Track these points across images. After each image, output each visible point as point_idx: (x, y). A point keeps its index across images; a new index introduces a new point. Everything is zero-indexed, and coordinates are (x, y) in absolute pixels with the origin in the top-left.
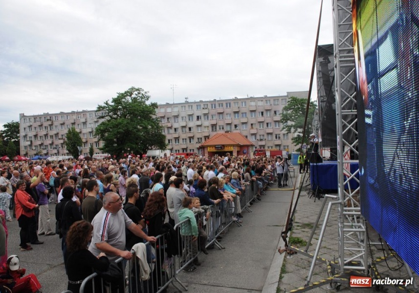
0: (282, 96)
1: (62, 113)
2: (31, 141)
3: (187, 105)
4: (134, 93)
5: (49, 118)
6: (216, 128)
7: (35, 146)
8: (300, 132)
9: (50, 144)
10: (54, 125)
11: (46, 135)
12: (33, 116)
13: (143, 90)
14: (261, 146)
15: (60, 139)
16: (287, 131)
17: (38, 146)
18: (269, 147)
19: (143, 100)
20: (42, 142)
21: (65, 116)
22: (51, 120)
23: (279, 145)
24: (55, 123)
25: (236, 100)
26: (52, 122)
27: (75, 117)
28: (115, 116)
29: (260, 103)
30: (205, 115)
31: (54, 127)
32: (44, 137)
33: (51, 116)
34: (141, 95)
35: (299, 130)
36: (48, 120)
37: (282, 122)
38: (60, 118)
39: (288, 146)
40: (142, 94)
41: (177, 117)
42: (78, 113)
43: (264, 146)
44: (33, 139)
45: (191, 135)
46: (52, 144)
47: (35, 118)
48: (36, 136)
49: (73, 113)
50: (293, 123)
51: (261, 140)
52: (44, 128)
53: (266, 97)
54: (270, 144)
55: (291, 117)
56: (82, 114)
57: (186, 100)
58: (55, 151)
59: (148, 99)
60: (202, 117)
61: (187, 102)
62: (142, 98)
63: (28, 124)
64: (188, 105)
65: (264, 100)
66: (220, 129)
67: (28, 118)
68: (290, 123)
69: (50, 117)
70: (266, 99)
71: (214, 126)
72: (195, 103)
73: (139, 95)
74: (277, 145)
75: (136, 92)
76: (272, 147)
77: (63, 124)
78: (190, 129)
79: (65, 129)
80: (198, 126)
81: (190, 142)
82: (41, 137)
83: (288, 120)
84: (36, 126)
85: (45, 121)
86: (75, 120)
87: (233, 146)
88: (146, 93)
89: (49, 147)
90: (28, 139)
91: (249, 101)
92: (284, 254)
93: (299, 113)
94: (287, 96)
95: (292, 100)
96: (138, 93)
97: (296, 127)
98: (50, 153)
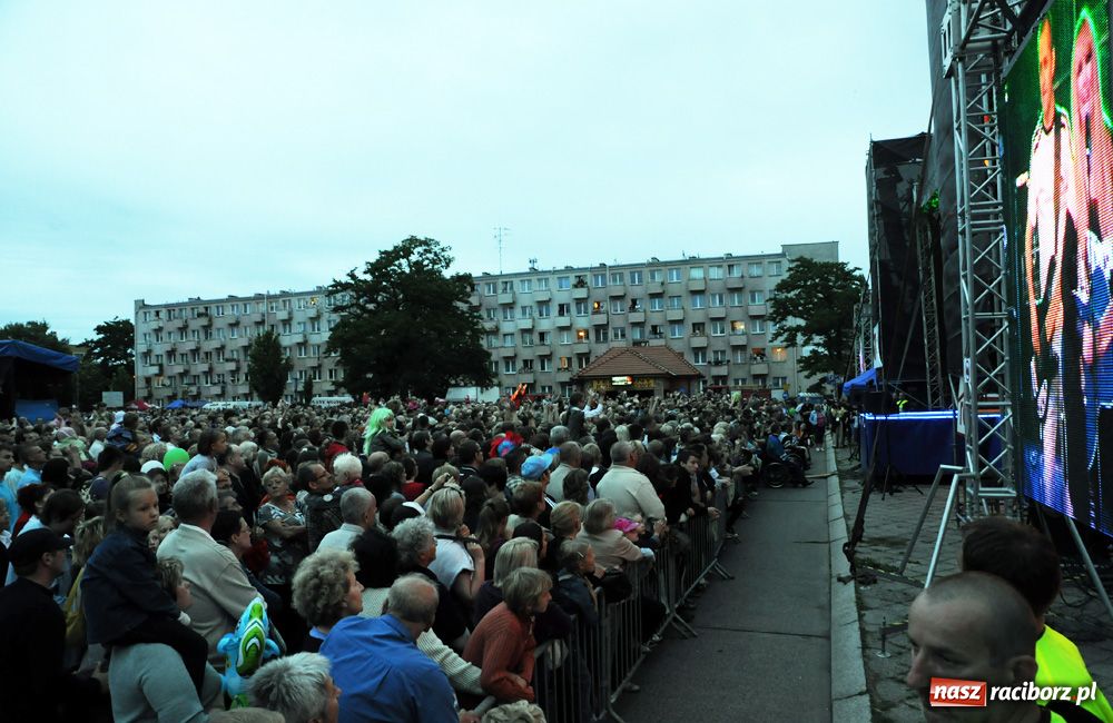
0: (769, 256)
1: (232, 299)
2: (161, 366)
3: (534, 278)
4: (415, 251)
5: (202, 310)
6: (605, 335)
7: (170, 377)
8: (818, 345)
9: (205, 373)
10: (214, 327)
11: (195, 352)
12: (166, 306)
13: (437, 243)
14: (717, 378)
15: (227, 360)
16: (786, 340)
17: (178, 378)
18: (736, 381)
19: (436, 267)
20: (187, 368)
21: (241, 304)
22: (206, 315)
23: (763, 377)
24: (218, 323)
25: (655, 265)
26: (210, 320)
27: (263, 307)
28: (371, 306)
29: (715, 273)
30: (579, 301)
31: (215, 333)
32: (190, 356)
33: (207, 304)
34: (431, 256)
35: (817, 339)
36: (199, 315)
37: (773, 320)
38: (228, 311)
39: (784, 378)
40: (436, 254)
41: (510, 306)
42: (271, 298)
43: (724, 378)
44: (165, 361)
45: (545, 351)
46: (209, 373)
47: (169, 311)
48: (171, 353)
49: (259, 298)
50: (802, 322)
51: (718, 363)
52: (191, 333)
53: (729, 256)
54: (740, 374)
55: (796, 307)
56: (281, 300)
57: (531, 265)
58: (217, 390)
59: (447, 265)
60: (573, 308)
61: (534, 271)
62: (434, 262)
63: (154, 325)
64: (536, 277)
65: (725, 265)
66: (616, 335)
67: (153, 312)
68: (792, 322)
69: (206, 308)
70: (729, 262)
71: (600, 330)
72: (555, 272)
73: (428, 255)
74: (756, 377)
75: (420, 249)
76: (744, 381)
77: (235, 325)
78: (542, 335)
79: (241, 337)
80: (562, 329)
81: (543, 368)
82: (182, 355)
83: (789, 313)
84: (171, 330)
85: (194, 318)
86: (263, 315)
87: (655, 377)
88: (443, 250)
89: (203, 380)
90: (154, 361)
91: (688, 266)
92: (852, 584)
93: (816, 297)
94: (783, 255)
95: (797, 266)
96: (425, 250)
97: (808, 332)
98: (204, 393)
